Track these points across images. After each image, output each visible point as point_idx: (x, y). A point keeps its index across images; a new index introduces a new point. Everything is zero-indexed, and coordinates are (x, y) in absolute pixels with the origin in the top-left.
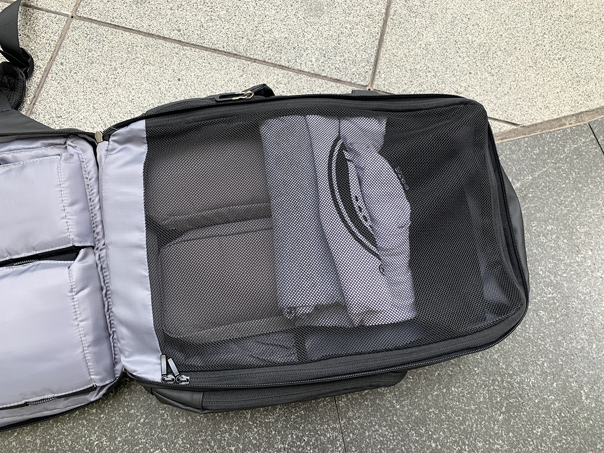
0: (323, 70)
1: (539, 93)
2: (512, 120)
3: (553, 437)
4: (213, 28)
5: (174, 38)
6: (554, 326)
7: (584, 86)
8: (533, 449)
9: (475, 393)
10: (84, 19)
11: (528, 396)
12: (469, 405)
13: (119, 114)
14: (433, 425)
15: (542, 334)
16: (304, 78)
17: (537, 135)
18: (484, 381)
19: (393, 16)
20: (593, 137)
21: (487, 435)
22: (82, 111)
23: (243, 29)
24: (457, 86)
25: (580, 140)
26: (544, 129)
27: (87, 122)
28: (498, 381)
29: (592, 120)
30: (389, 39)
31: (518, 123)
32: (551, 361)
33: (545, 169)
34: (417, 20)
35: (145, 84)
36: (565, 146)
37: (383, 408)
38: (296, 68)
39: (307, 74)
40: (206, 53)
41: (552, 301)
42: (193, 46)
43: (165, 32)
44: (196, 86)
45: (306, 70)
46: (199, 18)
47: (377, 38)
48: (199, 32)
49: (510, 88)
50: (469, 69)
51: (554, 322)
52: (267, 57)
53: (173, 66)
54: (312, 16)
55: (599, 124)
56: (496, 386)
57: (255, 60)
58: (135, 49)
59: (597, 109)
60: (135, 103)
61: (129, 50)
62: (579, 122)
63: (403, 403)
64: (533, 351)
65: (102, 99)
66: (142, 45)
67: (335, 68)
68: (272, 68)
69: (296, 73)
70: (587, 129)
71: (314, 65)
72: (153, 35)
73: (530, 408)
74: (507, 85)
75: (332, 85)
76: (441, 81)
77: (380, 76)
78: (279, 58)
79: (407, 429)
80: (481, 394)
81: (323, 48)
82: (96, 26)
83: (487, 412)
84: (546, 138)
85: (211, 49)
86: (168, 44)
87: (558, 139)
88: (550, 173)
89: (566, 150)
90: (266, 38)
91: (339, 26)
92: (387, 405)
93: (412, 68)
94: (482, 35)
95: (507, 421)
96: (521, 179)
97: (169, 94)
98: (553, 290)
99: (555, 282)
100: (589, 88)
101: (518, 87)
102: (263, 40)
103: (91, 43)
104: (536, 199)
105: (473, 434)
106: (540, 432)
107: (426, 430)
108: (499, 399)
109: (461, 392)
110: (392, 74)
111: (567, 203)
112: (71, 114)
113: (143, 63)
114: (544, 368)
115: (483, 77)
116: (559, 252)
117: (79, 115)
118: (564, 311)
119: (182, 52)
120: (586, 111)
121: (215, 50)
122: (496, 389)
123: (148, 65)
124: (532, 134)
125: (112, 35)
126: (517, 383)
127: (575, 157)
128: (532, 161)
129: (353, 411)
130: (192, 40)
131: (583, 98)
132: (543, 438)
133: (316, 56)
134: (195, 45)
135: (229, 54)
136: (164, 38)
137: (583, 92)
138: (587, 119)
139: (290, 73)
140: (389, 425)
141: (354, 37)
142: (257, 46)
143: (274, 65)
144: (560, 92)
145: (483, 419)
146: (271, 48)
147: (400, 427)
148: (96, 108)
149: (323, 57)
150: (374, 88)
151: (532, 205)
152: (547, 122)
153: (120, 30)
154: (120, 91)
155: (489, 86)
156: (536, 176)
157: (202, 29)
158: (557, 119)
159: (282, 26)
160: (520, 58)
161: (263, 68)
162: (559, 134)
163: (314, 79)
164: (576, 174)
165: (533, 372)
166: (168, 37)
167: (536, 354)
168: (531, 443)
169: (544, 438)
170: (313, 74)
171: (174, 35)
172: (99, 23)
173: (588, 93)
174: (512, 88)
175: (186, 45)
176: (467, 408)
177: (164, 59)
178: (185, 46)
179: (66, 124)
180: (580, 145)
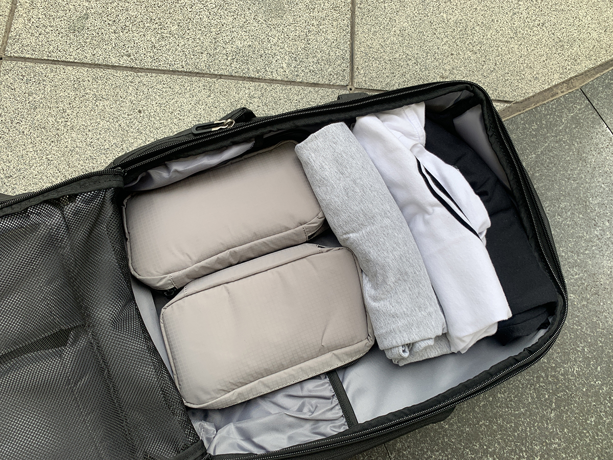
0: (297, 76)
1: (525, 65)
2: (504, 97)
3: (608, 424)
4: (167, 47)
5: (124, 65)
6: (586, 307)
7: (568, 50)
8: (590, 440)
9: (522, 395)
10: (15, 59)
11: (575, 386)
12: (519, 409)
13: (78, 162)
14: (486, 437)
15: (577, 319)
16: (279, 87)
17: (532, 109)
18: (529, 380)
19: (360, 4)
20: (588, 102)
21: (543, 436)
22: (35, 165)
23: (200, 43)
24: (441, 70)
25: (575, 107)
26: (538, 102)
27: (44, 178)
28: (542, 377)
29: (583, 85)
30: (361, 30)
31: (511, 100)
32: (590, 345)
33: (547, 144)
34: (386, 5)
35: (102, 123)
36: (562, 117)
37: (431, 431)
38: (267, 77)
39: (280, 82)
40: (164, 77)
41: (580, 282)
42: (148, 71)
43: (114, 60)
44: (160, 115)
45: (279, 78)
46: (149, 38)
47: (347, 31)
48: (152, 54)
49: (496, 64)
50: (449, 50)
51: (586, 303)
52: (233, 70)
53: (130, 97)
54: (273, 17)
55: (591, 87)
56: (541, 383)
57: (221, 76)
58: (82, 85)
59: (585, 72)
60: (94, 146)
61: (75, 86)
62: (571, 89)
63: (452, 421)
64: (571, 338)
65: (55, 148)
66: (89, 78)
67: (310, 71)
68: (241, 82)
69: (269, 83)
70: (580, 95)
71: (287, 72)
72: (99, 65)
73: (579, 399)
74: (491, 61)
75: (310, 91)
76: (424, 67)
77: (359, 73)
78: (246, 70)
79: (460, 449)
80: (528, 394)
81: (292, 51)
82: (32, 64)
83: (538, 412)
84: (541, 111)
85: (169, 71)
86: (119, 73)
87: (554, 110)
88: (552, 147)
89: (563, 120)
90: (228, 50)
91: (304, 24)
92: (435, 428)
93: (391, 58)
94: (456, 12)
95: (559, 417)
96: (525, 159)
97: (132, 130)
98: (578, 270)
99: (579, 261)
100: (573, 51)
101: (503, 61)
102: (224, 52)
103: (29, 85)
104: (544, 177)
105: (529, 438)
106: (594, 420)
107: (480, 445)
108: (547, 396)
109: (508, 397)
110: (371, 68)
111: (575, 176)
112: (22, 172)
113: (95, 99)
114: (585, 353)
115: (466, 56)
116: (577, 229)
117: (32, 171)
118: (594, 290)
119: (137, 80)
120: (576, 76)
121: (174, 72)
122: (542, 386)
123: (101, 100)
124: (527, 109)
125: (52, 72)
126: (562, 375)
127: (574, 126)
128: (533, 138)
129: (401, 442)
130: (146, 64)
131: (569, 63)
132: (597, 427)
133: (286, 61)
134: (151, 69)
135: (190, 74)
136: (113, 67)
137: (568, 56)
138: (578, 85)
139: (262, 84)
140: (441, 448)
141: (323, 34)
142: (219, 59)
143: (243, 78)
144: (546, 60)
145: (535, 421)
146: (235, 60)
147: (453, 448)
148: (50, 159)
149: (294, 62)
150: (355, 86)
151: (541, 185)
152: (538, 93)
153: (61, 65)
154: (74, 135)
155: (474, 64)
156: (539, 153)
157: (154, 50)
158: (548, 89)
159: (243, 34)
160: (499, 30)
161: (231, 83)
162: (553, 104)
163: (290, 87)
164: (578, 144)
165: (575, 361)
166: (117, 65)
167: (575, 340)
168: (587, 434)
169: (599, 427)
170: (287, 81)
171: (124, 61)
172: (35, 61)
173: (573, 57)
174: (498, 63)
175: (140, 70)
176: (517, 412)
177: (118, 90)
178: (139, 72)
179: (18, 183)
180: (577, 113)
